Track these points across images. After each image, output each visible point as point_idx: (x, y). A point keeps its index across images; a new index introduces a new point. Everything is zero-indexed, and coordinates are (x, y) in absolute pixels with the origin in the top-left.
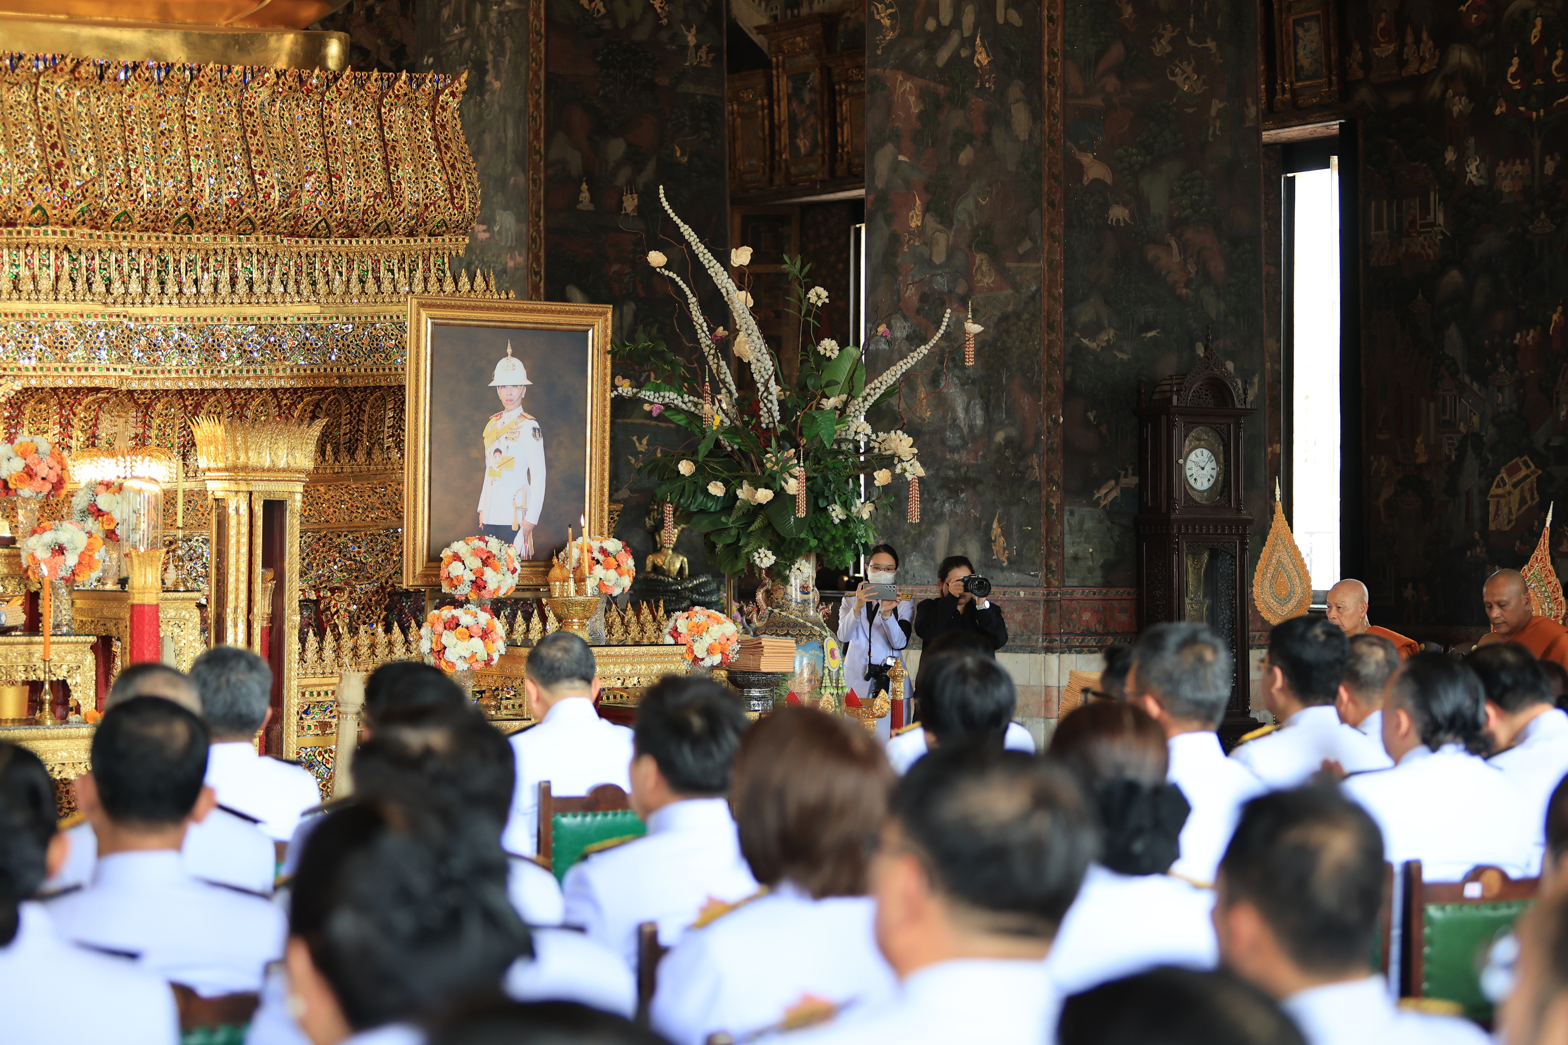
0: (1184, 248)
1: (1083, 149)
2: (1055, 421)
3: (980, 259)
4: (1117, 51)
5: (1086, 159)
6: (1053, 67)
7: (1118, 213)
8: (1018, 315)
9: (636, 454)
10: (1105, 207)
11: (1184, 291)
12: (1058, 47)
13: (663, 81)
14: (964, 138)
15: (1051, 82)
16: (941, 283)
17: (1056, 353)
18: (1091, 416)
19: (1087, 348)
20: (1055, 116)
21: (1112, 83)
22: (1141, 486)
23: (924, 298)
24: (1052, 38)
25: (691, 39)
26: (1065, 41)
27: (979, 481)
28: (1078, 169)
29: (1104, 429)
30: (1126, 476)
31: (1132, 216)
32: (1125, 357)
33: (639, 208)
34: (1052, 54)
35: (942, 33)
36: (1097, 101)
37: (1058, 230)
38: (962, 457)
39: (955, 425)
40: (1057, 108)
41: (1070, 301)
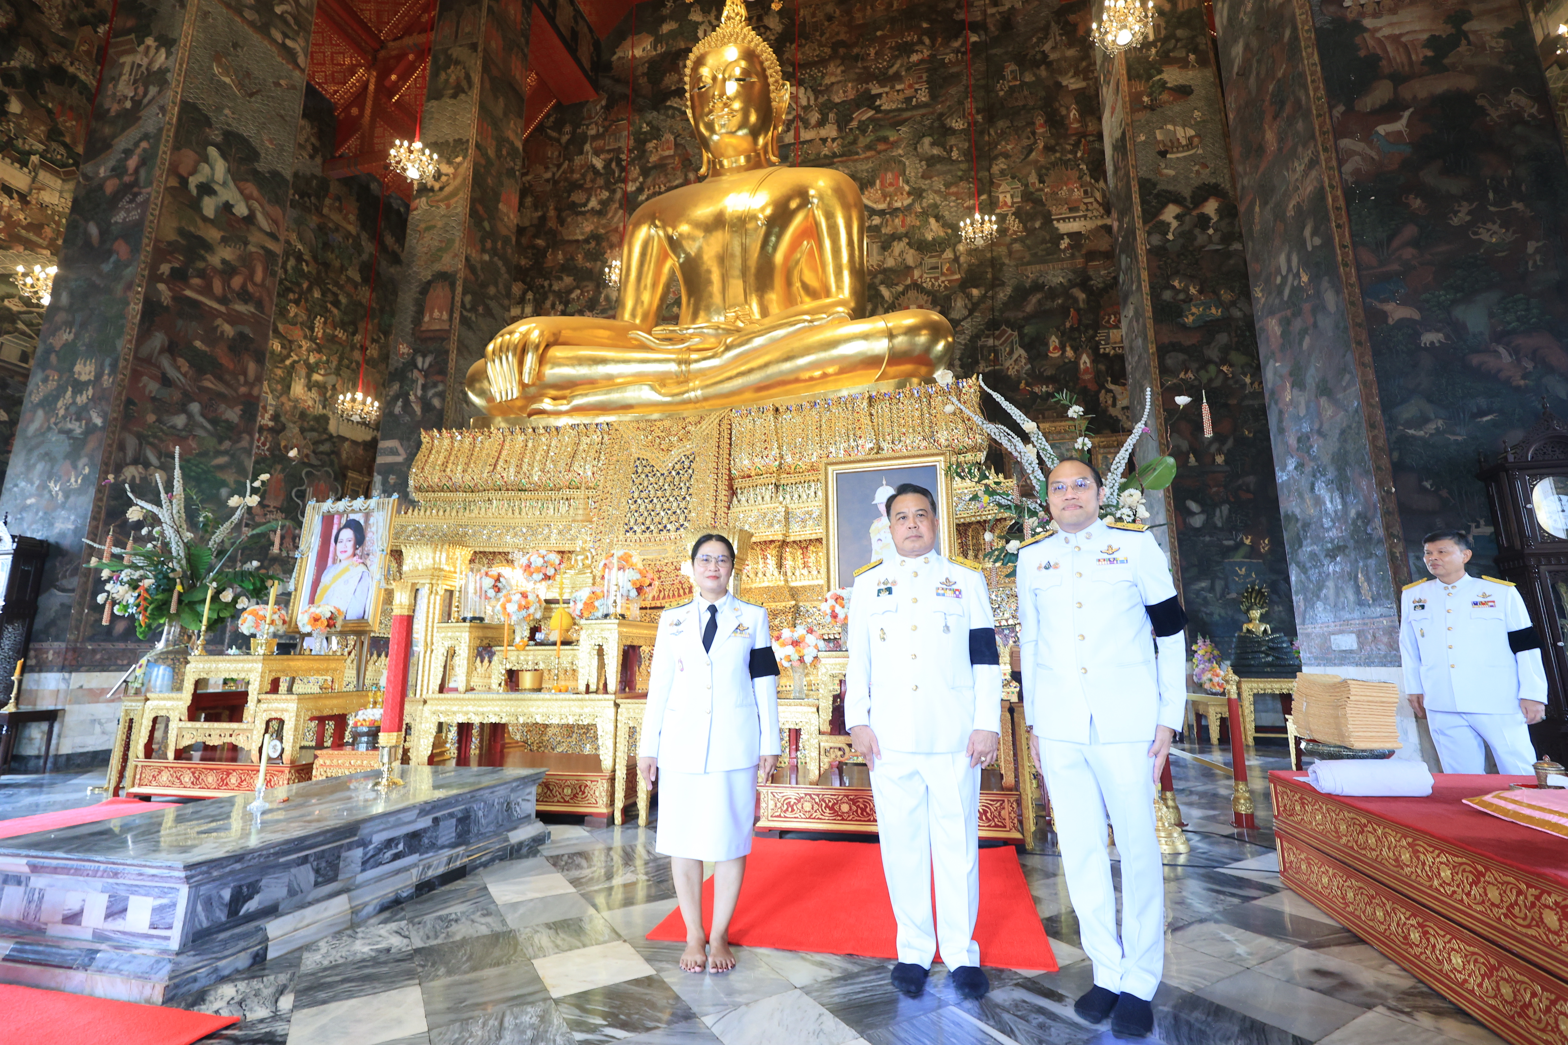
0: (1515, 352)
1: (1386, 301)
2: (1389, 492)
3: (1323, 401)
4: (1410, 231)
5: (1389, 307)
6: (1345, 255)
7: (1430, 338)
8: (1349, 427)
9: (1238, 575)
10: (1417, 335)
11: (1522, 383)
12: (1347, 240)
13: (1233, 402)
14: (1304, 332)
15: (1346, 265)
16: (1306, 428)
17: (1380, 443)
18: (1428, 485)
19: (1413, 436)
20: (1352, 285)
21: (1408, 253)
22: (1497, 533)
23: (1299, 440)
24: (1342, 237)
25: (1248, 380)
26: (1352, 236)
27: (1346, 547)
28: (1385, 315)
29: (1444, 493)
30: (1478, 526)
31: (1447, 337)
32: (1459, 438)
33: (1226, 461)
34: (1343, 247)
35: (1284, 279)
36: (1395, 267)
37: (1368, 359)
38: (1333, 533)
39: (1327, 514)
40: (1353, 279)
41: (1388, 405)
